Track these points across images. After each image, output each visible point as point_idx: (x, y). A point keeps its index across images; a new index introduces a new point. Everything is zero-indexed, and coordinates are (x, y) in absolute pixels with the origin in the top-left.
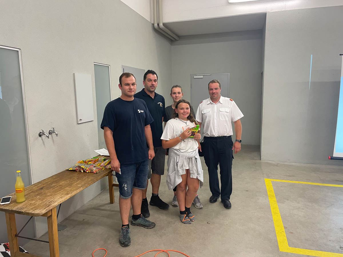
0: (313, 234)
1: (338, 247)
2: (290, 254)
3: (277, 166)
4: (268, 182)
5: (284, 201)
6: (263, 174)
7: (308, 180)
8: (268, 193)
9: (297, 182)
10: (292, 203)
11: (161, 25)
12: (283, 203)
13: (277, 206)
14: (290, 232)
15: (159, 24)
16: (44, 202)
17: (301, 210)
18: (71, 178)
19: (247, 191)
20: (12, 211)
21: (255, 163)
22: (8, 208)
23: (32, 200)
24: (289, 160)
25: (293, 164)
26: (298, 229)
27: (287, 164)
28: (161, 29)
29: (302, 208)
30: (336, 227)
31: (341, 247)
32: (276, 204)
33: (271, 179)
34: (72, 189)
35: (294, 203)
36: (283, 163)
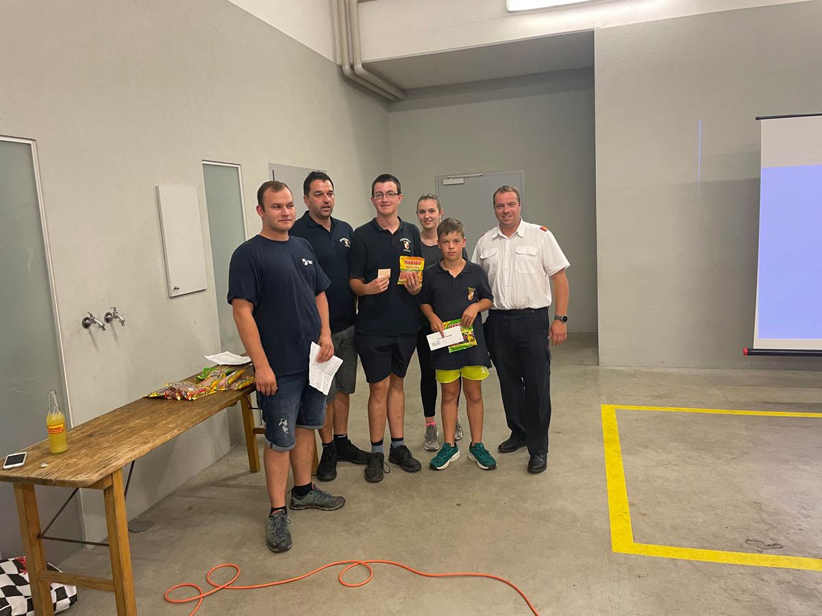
0: (690, 514)
1: (741, 540)
2: (634, 557)
3: (634, 375)
4: (608, 414)
5: (638, 451)
6: (599, 396)
7: (700, 404)
8: (605, 436)
9: (673, 409)
10: (656, 454)
11: (359, 67)
12: (634, 454)
13: (621, 462)
14: (640, 514)
15: (355, 66)
16: (95, 460)
17: (673, 466)
18: (153, 412)
19: (560, 433)
20: (29, 479)
21: (585, 374)
22: (20, 475)
23: (71, 458)
24: (662, 362)
25: (672, 370)
26: (660, 506)
27: (655, 370)
28: (358, 76)
29: (674, 463)
30: (744, 499)
31: (749, 540)
32: (619, 457)
33: (616, 405)
34: (156, 434)
35: (659, 454)
36: (649, 370)
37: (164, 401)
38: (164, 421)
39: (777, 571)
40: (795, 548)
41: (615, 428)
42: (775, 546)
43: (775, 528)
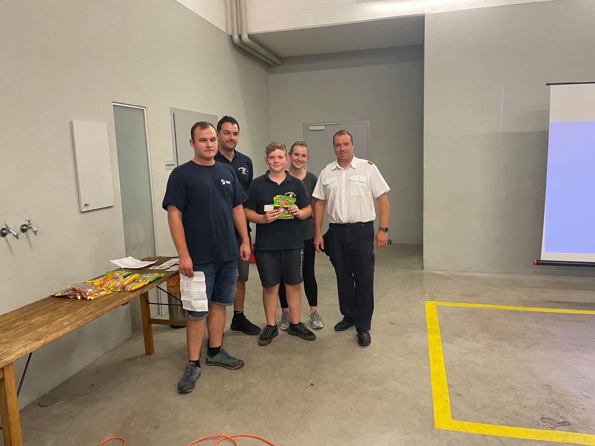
0: (496, 395)
1: (538, 419)
2: (453, 433)
3: (449, 278)
4: (431, 308)
5: (454, 340)
6: (424, 294)
7: (500, 302)
8: (428, 326)
9: (480, 306)
10: (468, 343)
11: (245, 37)
12: (451, 342)
13: (441, 349)
14: (457, 394)
15: (242, 36)
17: (482, 354)
19: (392, 324)
21: (413, 276)
24: (470, 268)
25: (478, 274)
26: (472, 387)
27: (466, 274)
29: (482, 350)
30: (538, 382)
31: (543, 418)
32: (440, 344)
33: (437, 301)
34: (50, 331)
35: (470, 343)
36: (460, 274)
37: (67, 299)
38: (61, 318)
40: (580, 426)
41: (437, 320)
42: (565, 423)
43: (564, 407)
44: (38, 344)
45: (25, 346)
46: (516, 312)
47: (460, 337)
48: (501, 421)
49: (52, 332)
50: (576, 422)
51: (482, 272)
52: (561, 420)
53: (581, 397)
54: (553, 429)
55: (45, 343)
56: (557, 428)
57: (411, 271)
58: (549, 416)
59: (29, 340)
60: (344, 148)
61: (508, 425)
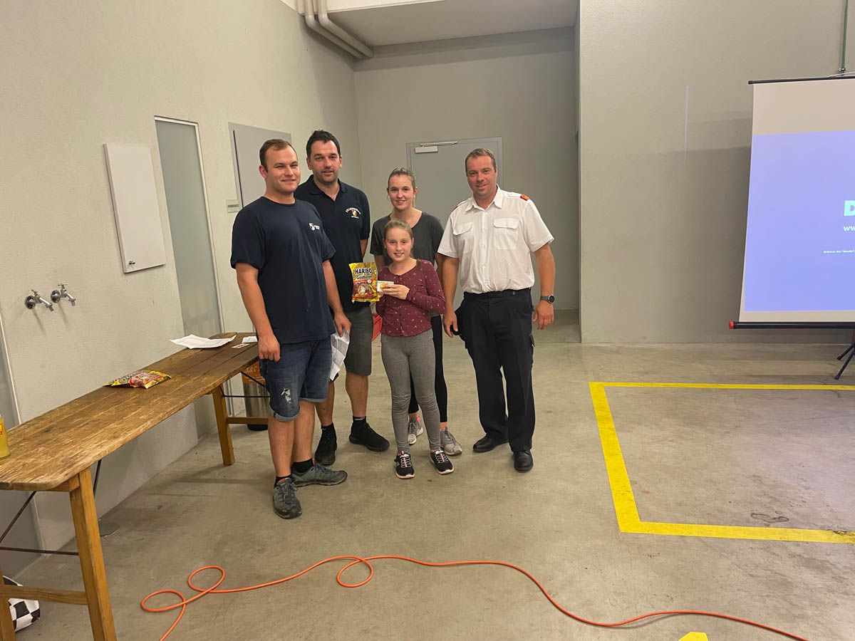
0: (692, 490)
1: (747, 515)
2: (643, 536)
3: (617, 352)
4: (597, 390)
5: (632, 428)
6: (586, 374)
7: (687, 379)
8: (597, 414)
9: (661, 385)
10: (649, 430)
11: (324, 17)
12: (629, 431)
13: (617, 439)
15: (319, 16)
16: (57, 458)
17: (669, 442)
19: (548, 412)
21: (569, 351)
24: (645, 338)
25: (655, 346)
26: (661, 482)
27: (638, 346)
28: (323, 28)
29: (670, 439)
30: (744, 474)
31: (754, 514)
32: (614, 434)
33: (604, 381)
34: (126, 427)
35: (653, 430)
36: (631, 346)
37: (130, 389)
38: (133, 412)
39: (787, 544)
40: (801, 521)
41: (607, 405)
42: (781, 519)
43: (778, 501)
44: (116, 443)
45: (101, 446)
46: (709, 390)
47: (640, 424)
48: (702, 519)
49: (129, 429)
50: (796, 517)
51: (659, 343)
52: (776, 516)
53: (799, 488)
54: (768, 526)
55: (125, 440)
56: (772, 525)
57: (566, 346)
58: (762, 511)
59: (102, 438)
60: (482, 177)
61: (710, 523)
